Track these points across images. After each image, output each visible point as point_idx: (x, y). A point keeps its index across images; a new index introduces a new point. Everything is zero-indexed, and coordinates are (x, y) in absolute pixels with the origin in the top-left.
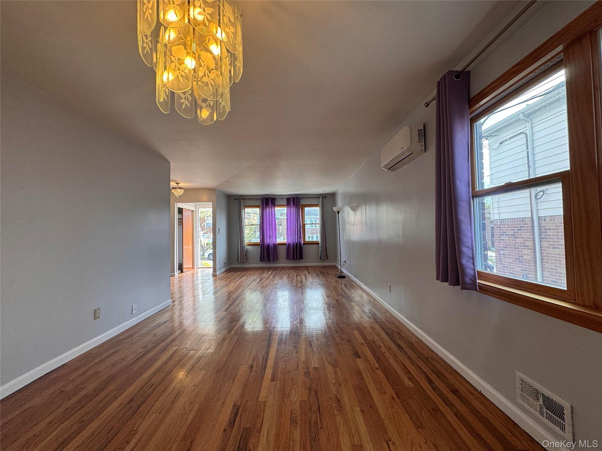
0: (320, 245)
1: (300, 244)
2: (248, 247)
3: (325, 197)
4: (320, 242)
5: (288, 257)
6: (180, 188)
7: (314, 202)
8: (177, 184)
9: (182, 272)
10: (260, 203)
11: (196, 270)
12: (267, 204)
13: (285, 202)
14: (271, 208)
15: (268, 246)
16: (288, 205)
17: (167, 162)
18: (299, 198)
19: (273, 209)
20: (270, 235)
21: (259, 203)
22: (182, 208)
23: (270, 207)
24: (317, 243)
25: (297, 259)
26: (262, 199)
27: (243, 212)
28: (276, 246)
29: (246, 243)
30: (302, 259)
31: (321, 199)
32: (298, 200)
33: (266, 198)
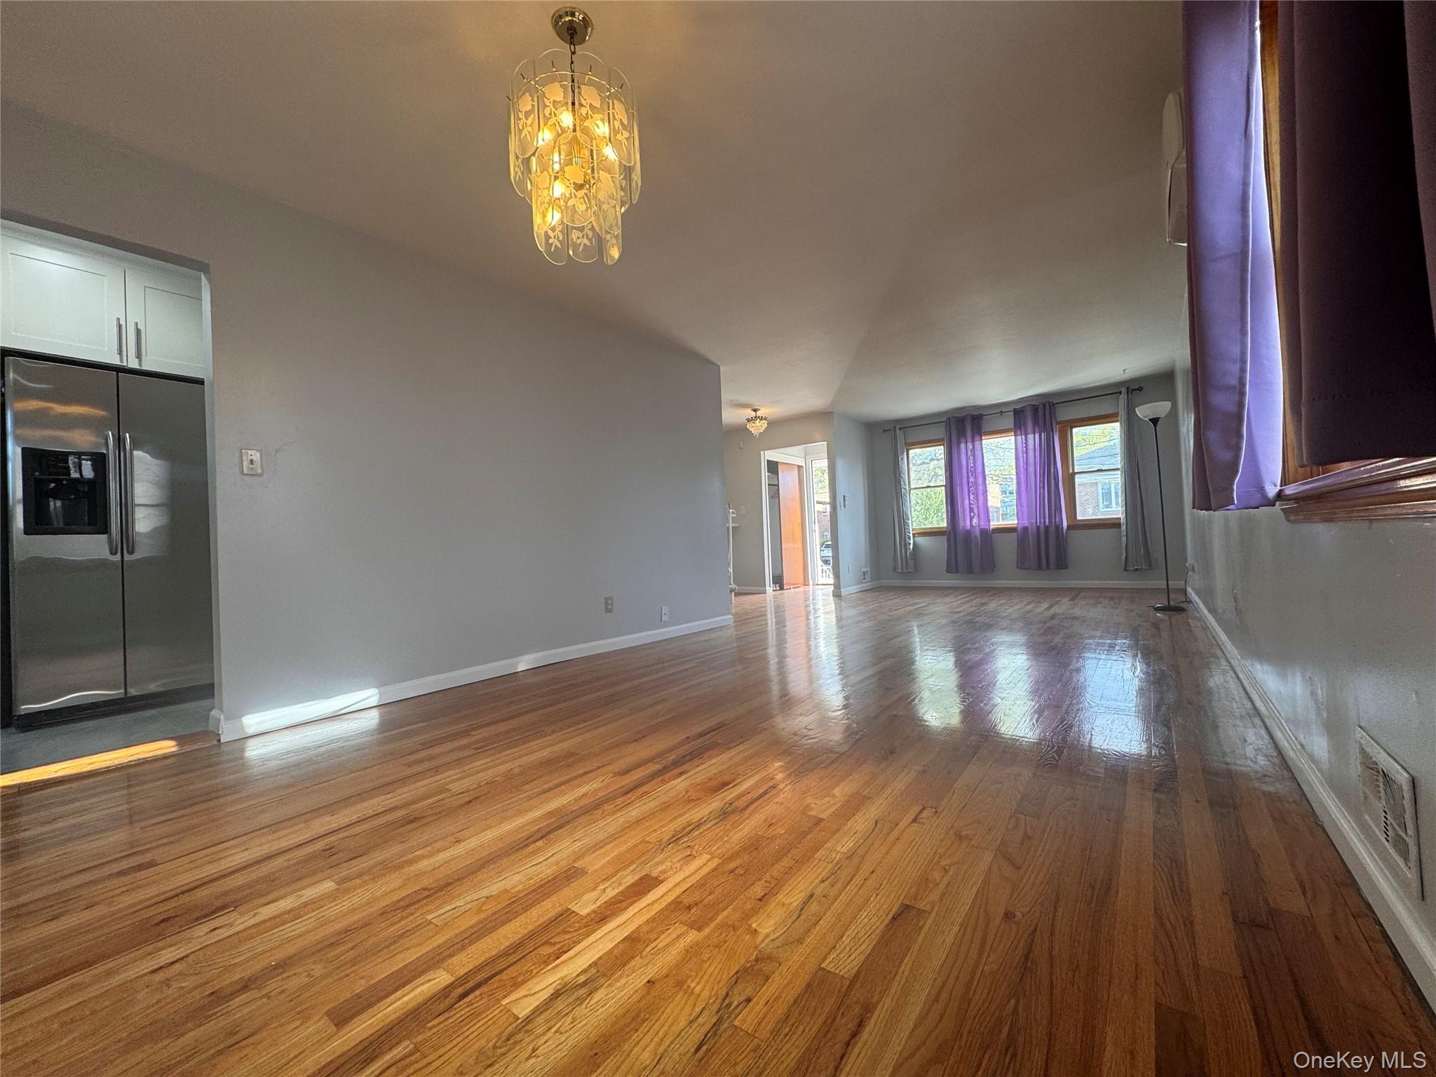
0: (1124, 528)
1: (1058, 528)
2: (920, 540)
3: (1140, 389)
4: (1123, 521)
5: (1022, 563)
6: (762, 419)
7: (1105, 407)
8: (755, 410)
9: (782, 588)
10: (944, 432)
11: (811, 587)
12: (961, 434)
13: (1009, 421)
14: (973, 441)
15: (968, 534)
16: (1020, 428)
17: (712, 369)
18: (1052, 405)
19: (977, 443)
20: (970, 508)
21: (940, 432)
22: (777, 462)
23: (969, 439)
24: (1113, 524)
25: (1048, 567)
26: (948, 423)
27: (902, 459)
28: (988, 536)
29: (913, 530)
30: (1067, 568)
31: (1123, 397)
32: (1047, 411)
33: (957, 418)
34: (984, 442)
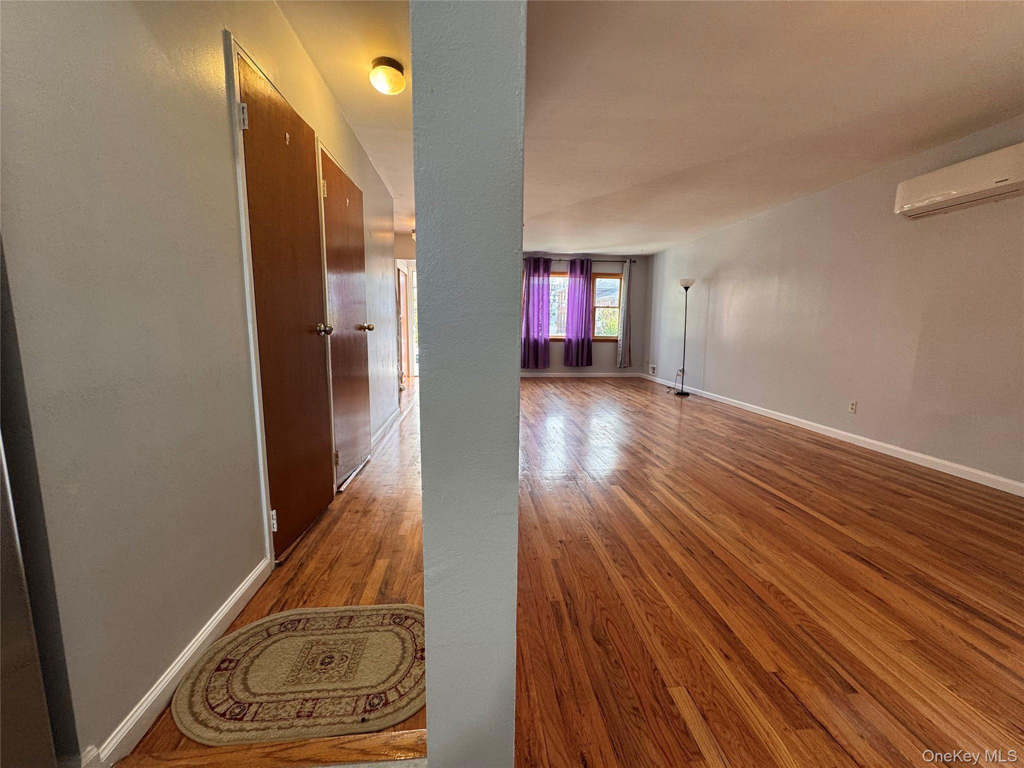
0: (621, 342)
1: (588, 340)
3: (636, 262)
4: (620, 339)
5: (567, 362)
7: (615, 269)
10: (525, 265)
12: (536, 270)
13: (566, 267)
14: (543, 276)
15: (536, 342)
16: (572, 273)
18: (592, 262)
19: (546, 278)
20: (539, 323)
23: (541, 275)
24: (615, 340)
25: (582, 365)
28: (548, 342)
30: (592, 365)
31: (627, 265)
32: (589, 264)
33: (534, 258)
34: (550, 278)
